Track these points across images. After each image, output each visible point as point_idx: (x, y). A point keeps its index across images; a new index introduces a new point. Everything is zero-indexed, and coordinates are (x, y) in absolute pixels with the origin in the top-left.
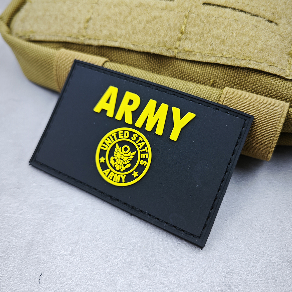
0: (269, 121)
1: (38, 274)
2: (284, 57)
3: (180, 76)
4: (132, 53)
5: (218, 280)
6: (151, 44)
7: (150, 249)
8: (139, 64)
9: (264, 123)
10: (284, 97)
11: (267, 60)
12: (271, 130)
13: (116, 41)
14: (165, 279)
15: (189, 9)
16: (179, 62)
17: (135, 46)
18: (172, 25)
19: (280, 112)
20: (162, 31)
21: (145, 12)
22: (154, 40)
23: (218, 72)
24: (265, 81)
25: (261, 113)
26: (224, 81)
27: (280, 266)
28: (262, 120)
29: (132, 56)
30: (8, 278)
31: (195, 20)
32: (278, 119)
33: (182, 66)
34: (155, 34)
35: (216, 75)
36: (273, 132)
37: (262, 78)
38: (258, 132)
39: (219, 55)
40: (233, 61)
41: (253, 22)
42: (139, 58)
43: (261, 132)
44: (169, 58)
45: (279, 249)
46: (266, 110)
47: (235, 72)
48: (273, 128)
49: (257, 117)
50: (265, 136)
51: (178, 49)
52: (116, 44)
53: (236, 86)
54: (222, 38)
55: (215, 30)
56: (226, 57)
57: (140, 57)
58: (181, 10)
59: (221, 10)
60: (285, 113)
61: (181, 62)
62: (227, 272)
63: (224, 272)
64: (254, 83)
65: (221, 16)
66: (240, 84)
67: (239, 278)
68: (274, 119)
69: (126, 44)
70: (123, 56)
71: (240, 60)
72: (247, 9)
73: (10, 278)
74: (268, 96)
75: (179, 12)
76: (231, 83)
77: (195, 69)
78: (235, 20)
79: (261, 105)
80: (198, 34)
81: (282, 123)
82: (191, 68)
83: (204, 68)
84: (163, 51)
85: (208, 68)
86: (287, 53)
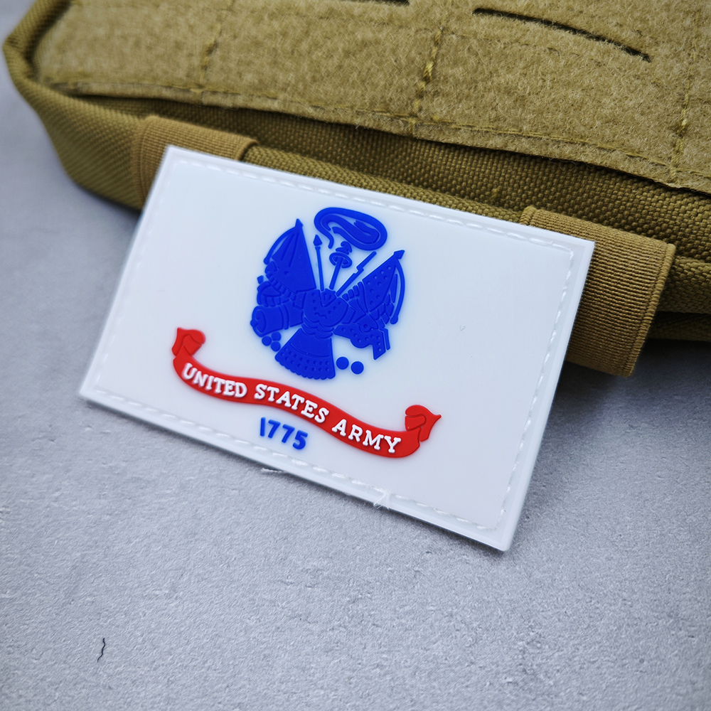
0: (628, 286)
1: (95, 640)
2: (664, 137)
3: (421, 179)
4: (312, 126)
5: (507, 659)
6: (355, 105)
7: (351, 585)
8: (328, 151)
9: (617, 291)
10: (664, 231)
11: (623, 145)
12: (633, 309)
13: (275, 98)
14: (384, 656)
15: (443, 23)
16: (421, 147)
17: (318, 110)
18: (404, 62)
19: (653, 267)
20: (381, 75)
21: (342, 30)
22: (362, 95)
23: (509, 171)
24: (620, 193)
25: (610, 269)
26: (523, 192)
27: (652, 626)
28: (613, 284)
29: (311, 132)
30: (26, 651)
31: (456, 50)
32: (649, 283)
33: (428, 156)
34: (363, 81)
35: (504, 176)
36: (636, 312)
37: (612, 186)
38: (603, 312)
39: (512, 133)
40: (544, 147)
41: (593, 54)
42: (327, 136)
43: (609, 312)
44: (398, 138)
45: (650, 587)
46: (621, 261)
47: (550, 172)
48: (637, 304)
49: (601, 278)
50: (619, 321)
51: (416, 116)
52: (275, 106)
53: (552, 203)
54: (519, 92)
55: (502, 72)
56: (529, 137)
57: (330, 134)
58: (424, 26)
59: (517, 25)
60: (666, 267)
61: (424, 146)
62: (529, 640)
63: (523, 641)
64: (593, 197)
65: (517, 41)
66: (562, 199)
67: (557, 654)
68: (641, 283)
69: (298, 105)
70: (291, 131)
71: (561, 144)
72: (579, 23)
73: (32, 650)
74: (627, 227)
75: (421, 30)
76: (540, 195)
77: (456, 163)
78: (550, 49)
79: (609, 250)
80: (463, 82)
81: (658, 292)
82: (447, 161)
83: (477, 160)
84: (381, 121)
85: (488, 161)
86: (671, 127)
